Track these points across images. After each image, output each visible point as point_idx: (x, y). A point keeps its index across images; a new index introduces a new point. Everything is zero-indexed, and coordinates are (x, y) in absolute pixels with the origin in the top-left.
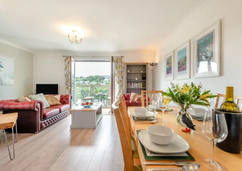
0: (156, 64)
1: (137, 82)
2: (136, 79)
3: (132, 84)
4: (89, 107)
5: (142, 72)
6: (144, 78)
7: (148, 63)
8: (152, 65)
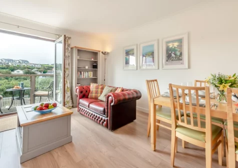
0: (108, 53)
1: (87, 71)
2: (87, 67)
3: (82, 73)
4: (50, 112)
5: (93, 60)
6: (95, 66)
7: (100, 51)
8: (104, 53)
